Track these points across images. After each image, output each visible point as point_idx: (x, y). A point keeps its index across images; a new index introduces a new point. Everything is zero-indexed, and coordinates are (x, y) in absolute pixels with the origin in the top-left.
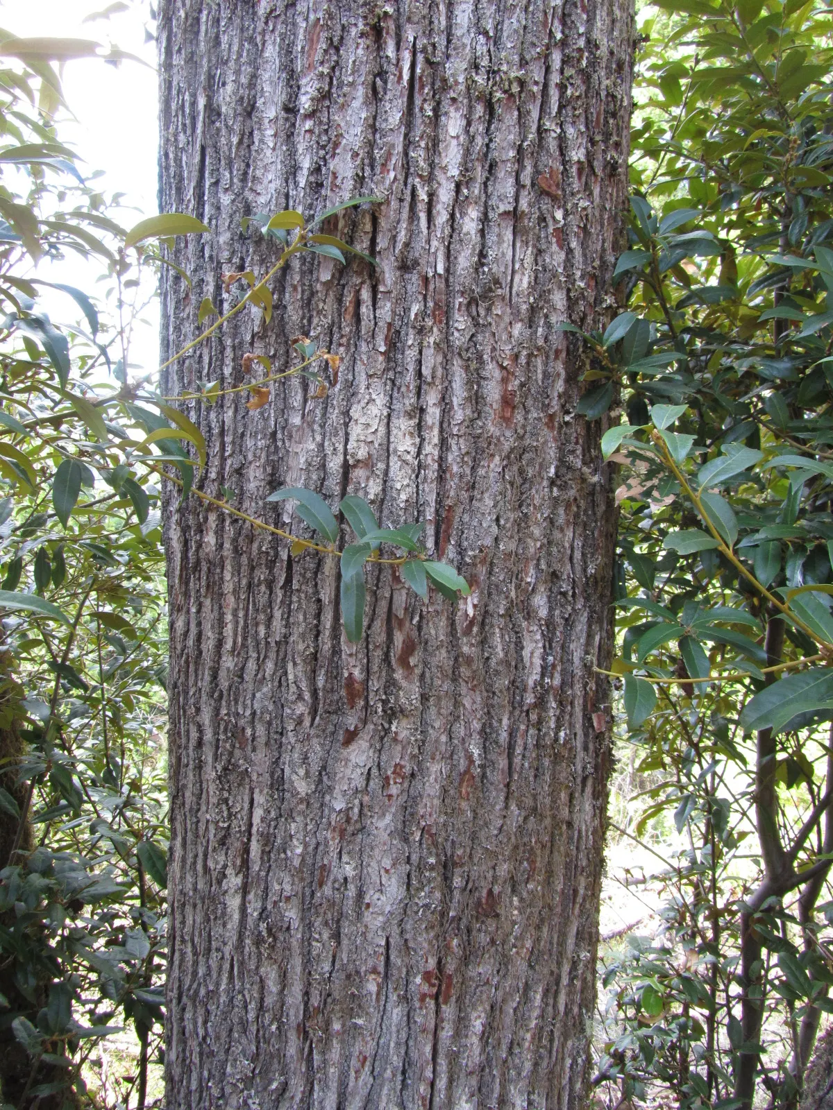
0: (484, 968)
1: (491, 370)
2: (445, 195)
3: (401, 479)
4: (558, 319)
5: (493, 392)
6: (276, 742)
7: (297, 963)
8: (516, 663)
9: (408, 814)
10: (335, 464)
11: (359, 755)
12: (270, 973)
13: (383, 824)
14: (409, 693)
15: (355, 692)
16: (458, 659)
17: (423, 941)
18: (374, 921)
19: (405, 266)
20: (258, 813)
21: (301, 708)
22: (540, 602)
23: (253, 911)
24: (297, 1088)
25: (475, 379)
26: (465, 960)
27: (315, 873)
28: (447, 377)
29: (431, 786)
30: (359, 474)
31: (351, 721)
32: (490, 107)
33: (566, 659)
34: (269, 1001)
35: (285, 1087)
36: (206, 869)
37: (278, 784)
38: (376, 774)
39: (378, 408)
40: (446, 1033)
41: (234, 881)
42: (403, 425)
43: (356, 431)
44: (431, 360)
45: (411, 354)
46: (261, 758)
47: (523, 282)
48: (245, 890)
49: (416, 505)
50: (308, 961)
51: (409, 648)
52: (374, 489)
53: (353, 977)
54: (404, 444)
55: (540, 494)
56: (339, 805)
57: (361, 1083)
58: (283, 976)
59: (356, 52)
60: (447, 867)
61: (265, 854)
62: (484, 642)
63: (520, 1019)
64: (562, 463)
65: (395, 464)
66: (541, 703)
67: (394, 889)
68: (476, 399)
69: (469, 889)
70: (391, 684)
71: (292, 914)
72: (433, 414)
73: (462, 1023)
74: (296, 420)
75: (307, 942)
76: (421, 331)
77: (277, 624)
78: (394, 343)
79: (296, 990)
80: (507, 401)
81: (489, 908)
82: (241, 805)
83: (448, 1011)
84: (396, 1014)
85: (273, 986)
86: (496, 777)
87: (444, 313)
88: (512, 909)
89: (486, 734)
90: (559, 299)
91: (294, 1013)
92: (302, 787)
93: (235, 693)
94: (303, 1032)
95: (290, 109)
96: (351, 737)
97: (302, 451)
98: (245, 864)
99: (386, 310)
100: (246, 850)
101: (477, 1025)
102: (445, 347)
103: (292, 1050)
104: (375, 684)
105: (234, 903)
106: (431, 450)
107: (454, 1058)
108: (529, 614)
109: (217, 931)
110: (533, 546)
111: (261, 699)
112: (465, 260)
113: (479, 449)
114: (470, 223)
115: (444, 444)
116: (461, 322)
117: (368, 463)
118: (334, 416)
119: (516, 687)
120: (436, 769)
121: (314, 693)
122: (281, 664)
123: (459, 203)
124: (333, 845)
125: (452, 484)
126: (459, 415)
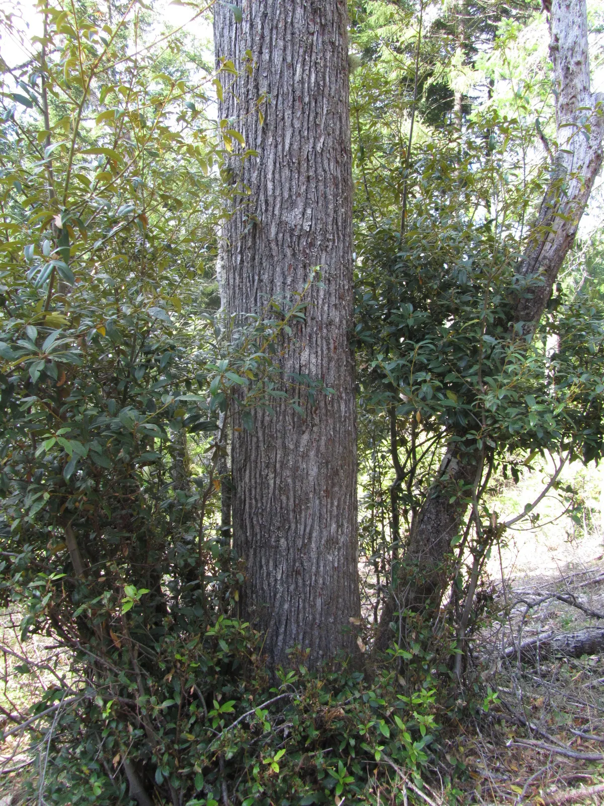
0: (336, 489)
1: (332, 341)
2: (320, 302)
3: (313, 369)
4: (344, 327)
5: (332, 346)
6: (284, 437)
7: (292, 493)
8: (339, 410)
9: (318, 450)
10: (297, 366)
11: (306, 437)
12: (284, 498)
13: (312, 453)
14: (317, 420)
15: (305, 421)
16: (327, 410)
17: (323, 482)
18: (311, 478)
19: (313, 319)
20: (279, 456)
21: (290, 427)
22: (344, 395)
23: (278, 482)
24: (293, 526)
25: (328, 344)
26: (332, 487)
27: (296, 468)
28: (322, 344)
29: (323, 443)
30: (303, 368)
31: (304, 428)
32: (329, 280)
33: (349, 409)
34: (284, 505)
35: (290, 527)
36: (260, 475)
37: (284, 447)
38: (310, 441)
39: (307, 353)
40: (329, 506)
41: (272, 476)
42: (313, 356)
43: (302, 358)
44: (319, 340)
45: (314, 340)
46: (279, 441)
47: (337, 320)
48: (275, 478)
49: (317, 375)
50: (295, 491)
51: (316, 410)
52: (307, 372)
53: (307, 494)
54: (314, 361)
55: (343, 369)
56: (302, 450)
57: (309, 522)
58: (288, 498)
59: (300, 271)
60: (327, 463)
61: (281, 467)
62: (333, 406)
63: (345, 502)
64: (347, 361)
65: (311, 365)
66: (345, 420)
67: (315, 469)
68: (329, 349)
69: (332, 469)
70: (313, 418)
71: (289, 480)
72: (320, 352)
73: (332, 504)
74: (287, 356)
75: (294, 487)
76: (317, 334)
77: (283, 407)
78: (310, 336)
79: (292, 500)
80: (335, 348)
81: (336, 473)
82: (273, 456)
83: (329, 500)
84: (317, 502)
85: (285, 501)
86: (337, 439)
87: (321, 329)
88: (341, 472)
89: (334, 428)
90: (344, 322)
91: (291, 506)
92: (292, 447)
93: (270, 427)
94: (294, 511)
95: (284, 283)
96: (304, 432)
97: (289, 364)
98: (275, 471)
99: (309, 330)
100: (275, 466)
101: (336, 504)
102: (322, 337)
103: (291, 517)
104: (309, 419)
105: (272, 482)
106: (319, 361)
107: (331, 512)
108: (342, 398)
109: (265, 491)
110: (342, 382)
111: (279, 427)
112: (325, 316)
113: (330, 360)
114: (326, 308)
115: (322, 360)
116: (325, 331)
117: (305, 366)
118: (297, 355)
119: (340, 417)
120: (323, 438)
121: (294, 422)
122: (284, 417)
123: (324, 304)
124: (300, 461)
125: (324, 369)
126: (325, 353)
